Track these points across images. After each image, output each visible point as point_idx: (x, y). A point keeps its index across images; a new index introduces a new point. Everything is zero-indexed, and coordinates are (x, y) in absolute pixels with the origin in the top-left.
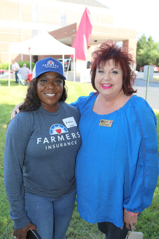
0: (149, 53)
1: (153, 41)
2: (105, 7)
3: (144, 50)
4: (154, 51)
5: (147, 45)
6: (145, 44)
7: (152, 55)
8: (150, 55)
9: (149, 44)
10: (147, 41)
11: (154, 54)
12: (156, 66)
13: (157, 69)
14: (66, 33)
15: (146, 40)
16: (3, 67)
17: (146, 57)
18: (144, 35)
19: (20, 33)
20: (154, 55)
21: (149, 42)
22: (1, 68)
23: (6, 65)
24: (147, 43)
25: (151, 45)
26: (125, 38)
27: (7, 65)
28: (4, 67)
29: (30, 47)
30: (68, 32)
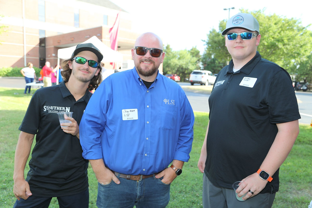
0: (169, 62)
1: (171, 49)
4: (174, 59)
7: (172, 64)
9: (168, 52)
13: (178, 78)
14: (88, 37)
19: (23, 32)
20: (175, 64)
30: (90, 36)
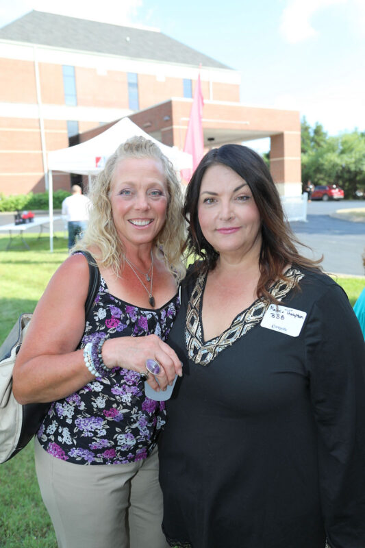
2: (222, 66)
3: (307, 154)
5: (313, 144)
6: (308, 141)
7: (326, 163)
8: (323, 165)
10: (312, 134)
11: (331, 161)
12: (337, 187)
13: (339, 193)
14: (148, 124)
15: (309, 133)
16: (5, 206)
17: (313, 168)
18: (305, 122)
19: (40, 128)
20: (332, 164)
21: (316, 137)
22: (1, 209)
23: (13, 203)
24: (313, 140)
25: (322, 143)
26: (275, 128)
27: (15, 202)
28: (8, 206)
29: (98, 156)
30: (151, 122)
